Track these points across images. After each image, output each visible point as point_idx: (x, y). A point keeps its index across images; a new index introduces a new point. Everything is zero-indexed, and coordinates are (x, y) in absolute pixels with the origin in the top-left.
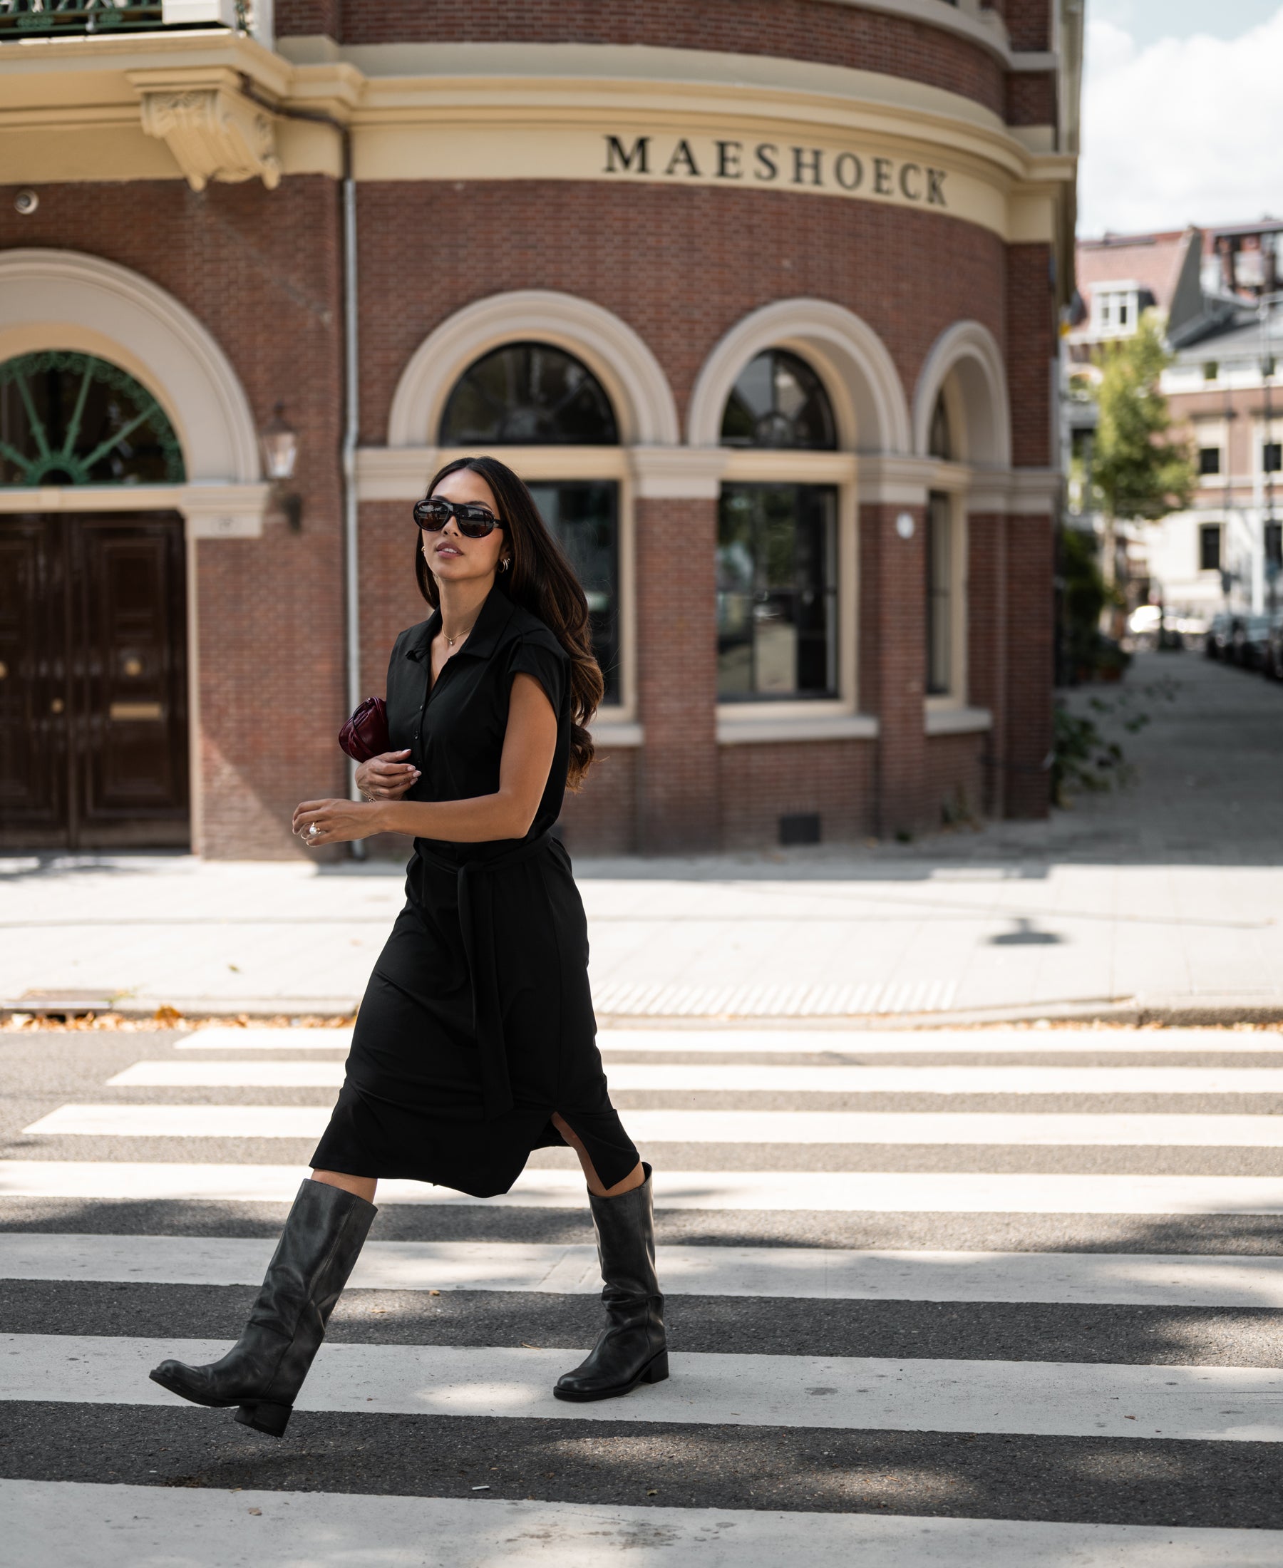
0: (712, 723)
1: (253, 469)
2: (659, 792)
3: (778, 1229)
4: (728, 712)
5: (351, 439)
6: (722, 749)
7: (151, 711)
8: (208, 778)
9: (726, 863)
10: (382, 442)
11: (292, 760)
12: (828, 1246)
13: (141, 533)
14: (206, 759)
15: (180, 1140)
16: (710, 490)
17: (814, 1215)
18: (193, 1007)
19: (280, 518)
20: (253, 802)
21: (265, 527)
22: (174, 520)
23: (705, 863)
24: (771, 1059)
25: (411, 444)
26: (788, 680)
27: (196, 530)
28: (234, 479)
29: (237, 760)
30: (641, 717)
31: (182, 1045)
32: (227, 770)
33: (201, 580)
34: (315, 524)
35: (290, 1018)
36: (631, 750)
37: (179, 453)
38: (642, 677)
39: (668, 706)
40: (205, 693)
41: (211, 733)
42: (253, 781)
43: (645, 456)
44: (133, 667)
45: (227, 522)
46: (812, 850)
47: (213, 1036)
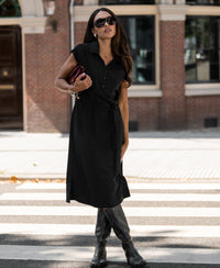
0: (184, 90)
1: (42, 13)
2: (167, 111)
3: (199, 243)
4: (188, 86)
5: (72, 3)
6: (187, 97)
7: (11, 87)
8: (28, 108)
9: (188, 133)
10: (82, 4)
11: (54, 102)
12: (214, 248)
13: (8, 32)
14: (28, 102)
15: (14, 216)
16: (183, 18)
17: (210, 239)
18: (22, 176)
19: (50, 27)
20: (42, 115)
21: (46, 30)
22: (18, 28)
23: (181, 133)
24: (199, 192)
25: (90, 5)
26: (207, 77)
27: (25, 31)
28: (36, 16)
29: (37, 102)
30: (161, 88)
31: (18, 188)
32: (34, 105)
33: (26, 47)
34: (61, 29)
35: (51, 180)
36: (159, 98)
37: (19, 8)
38: (161, 76)
39: (170, 85)
40: (27, 81)
41: (29, 94)
42: (42, 108)
43: (162, 7)
44: (5, 73)
45: (34, 28)
46: (215, 129)
47: (28, 185)
